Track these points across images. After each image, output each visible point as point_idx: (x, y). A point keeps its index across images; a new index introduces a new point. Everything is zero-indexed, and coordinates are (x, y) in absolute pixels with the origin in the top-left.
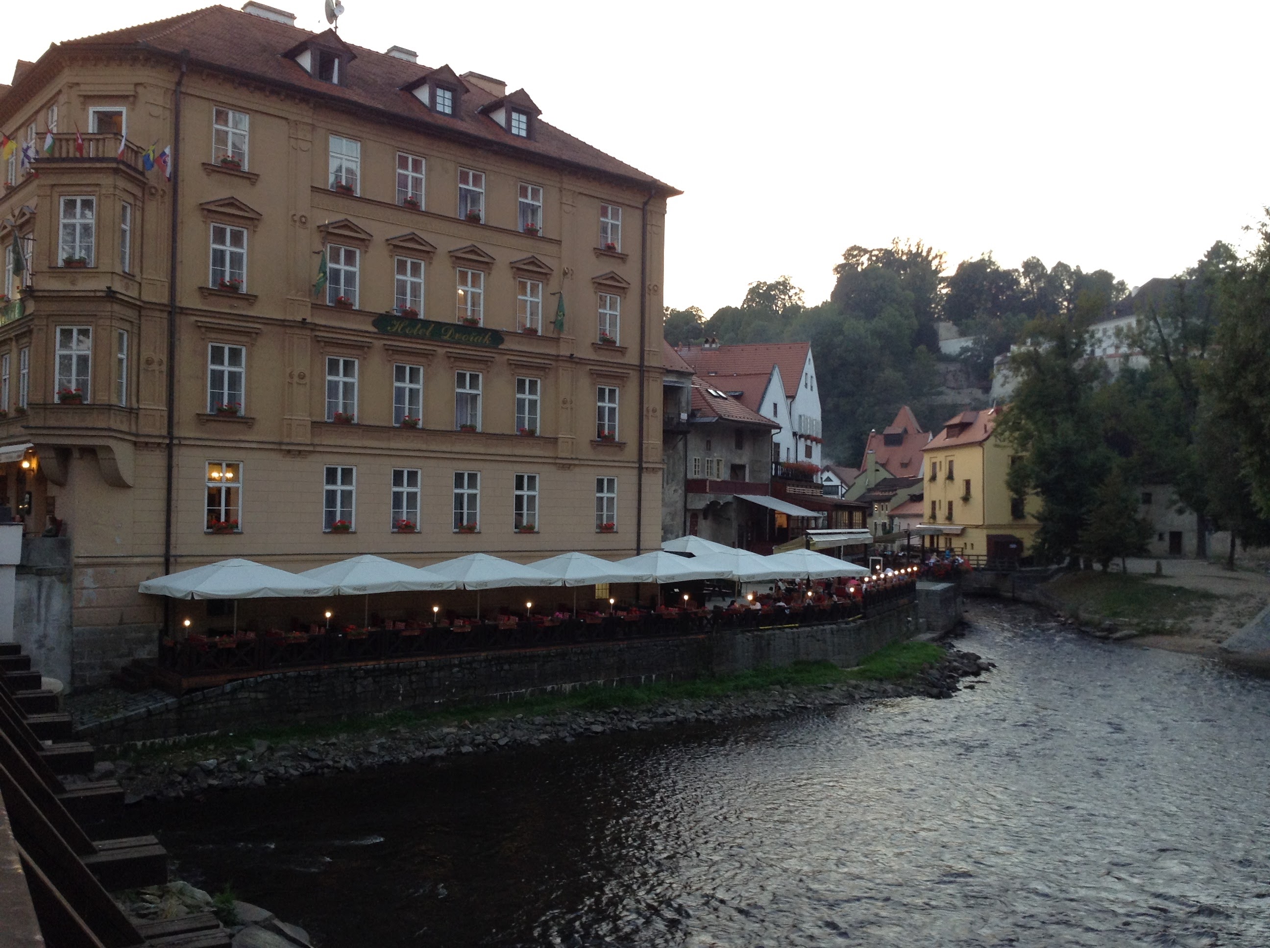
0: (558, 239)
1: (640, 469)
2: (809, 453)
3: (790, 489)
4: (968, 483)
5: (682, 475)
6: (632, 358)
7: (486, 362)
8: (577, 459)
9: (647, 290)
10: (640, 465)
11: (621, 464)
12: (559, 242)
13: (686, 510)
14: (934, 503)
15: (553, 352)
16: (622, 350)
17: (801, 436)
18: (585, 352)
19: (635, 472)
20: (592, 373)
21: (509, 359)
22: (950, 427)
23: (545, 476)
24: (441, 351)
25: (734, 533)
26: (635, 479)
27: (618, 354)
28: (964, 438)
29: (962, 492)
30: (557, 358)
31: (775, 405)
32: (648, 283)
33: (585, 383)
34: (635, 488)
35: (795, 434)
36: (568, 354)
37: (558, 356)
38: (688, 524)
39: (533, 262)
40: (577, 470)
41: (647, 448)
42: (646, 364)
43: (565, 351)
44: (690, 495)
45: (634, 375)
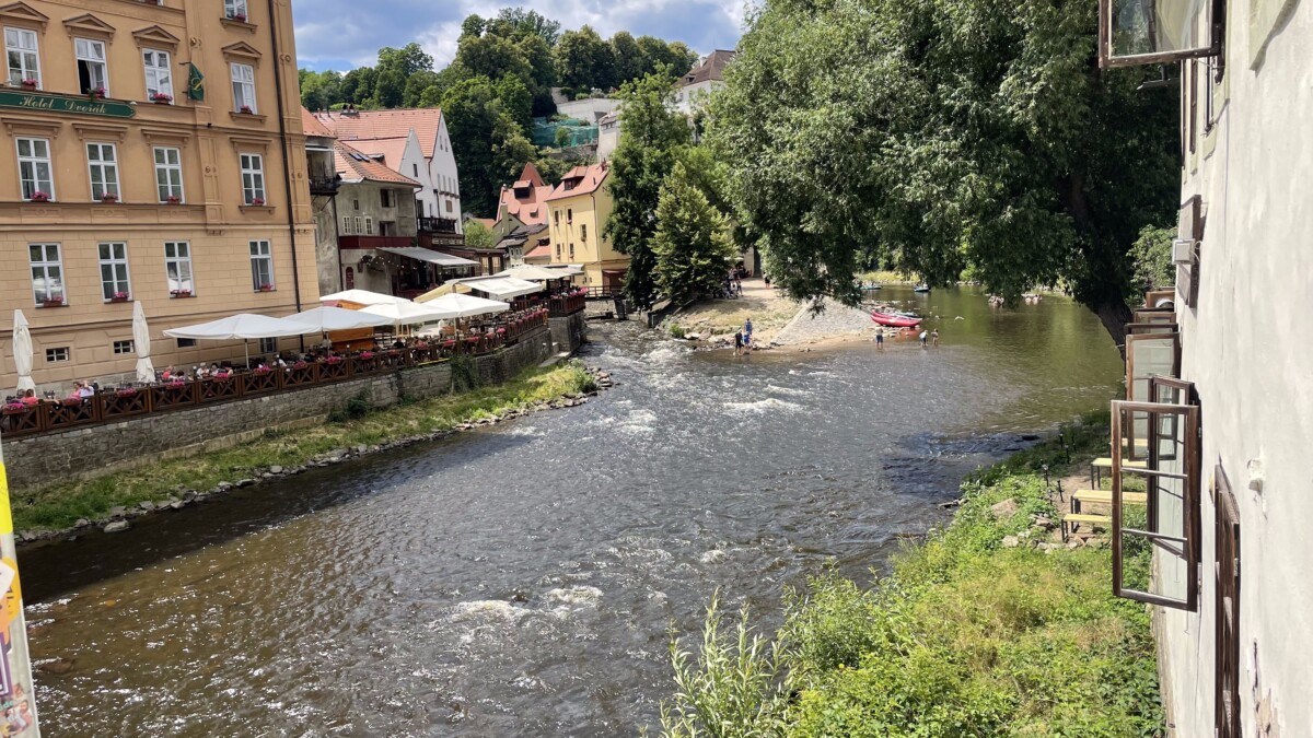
0: (181, 8)
1: (292, 231)
2: (449, 207)
3: (435, 241)
4: (584, 227)
5: (334, 233)
6: (272, 125)
7: (119, 134)
8: (227, 224)
9: (280, 61)
10: (292, 227)
11: (272, 227)
12: (183, 13)
13: (341, 265)
14: (558, 246)
15: (190, 122)
16: (261, 119)
17: (442, 193)
18: (223, 121)
19: (288, 234)
20: (232, 141)
21: (142, 130)
22: (566, 181)
23: (197, 243)
24: (67, 124)
25: (388, 282)
26: (288, 241)
27: (259, 123)
28: (578, 190)
29: (580, 235)
30: (195, 127)
31: (415, 165)
32: (279, 54)
33: (226, 151)
34: (289, 248)
35: (435, 191)
36: (206, 123)
37: (196, 125)
38: (344, 277)
39: (157, 31)
40: (229, 235)
41: (297, 211)
42: (286, 131)
43: (202, 121)
44: (343, 251)
45: (275, 145)
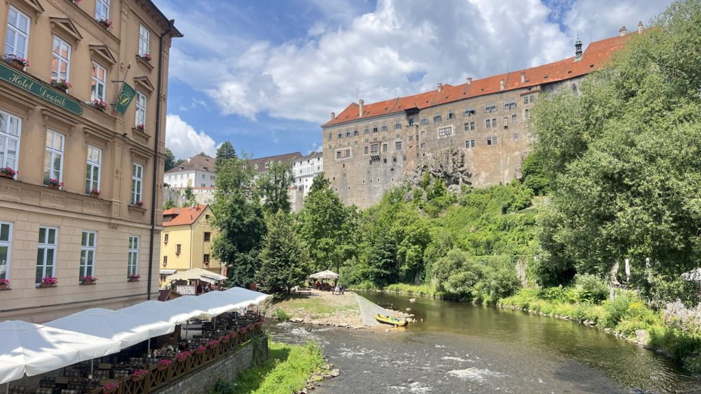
0: (118, 38)
1: (152, 231)
6: (152, 144)
7: (70, 127)
8: (120, 220)
9: (160, 99)
10: (153, 227)
11: (142, 226)
12: (119, 41)
15: (113, 129)
16: (147, 138)
18: (129, 134)
19: (149, 233)
20: (131, 151)
21: (85, 128)
24: (38, 108)
27: (145, 140)
29: (174, 251)
32: (161, 92)
33: (127, 158)
34: (148, 245)
36: (123, 133)
37: (115, 133)
39: (105, 51)
40: (121, 229)
41: (157, 215)
42: (158, 150)
43: (120, 131)
45: (151, 159)
